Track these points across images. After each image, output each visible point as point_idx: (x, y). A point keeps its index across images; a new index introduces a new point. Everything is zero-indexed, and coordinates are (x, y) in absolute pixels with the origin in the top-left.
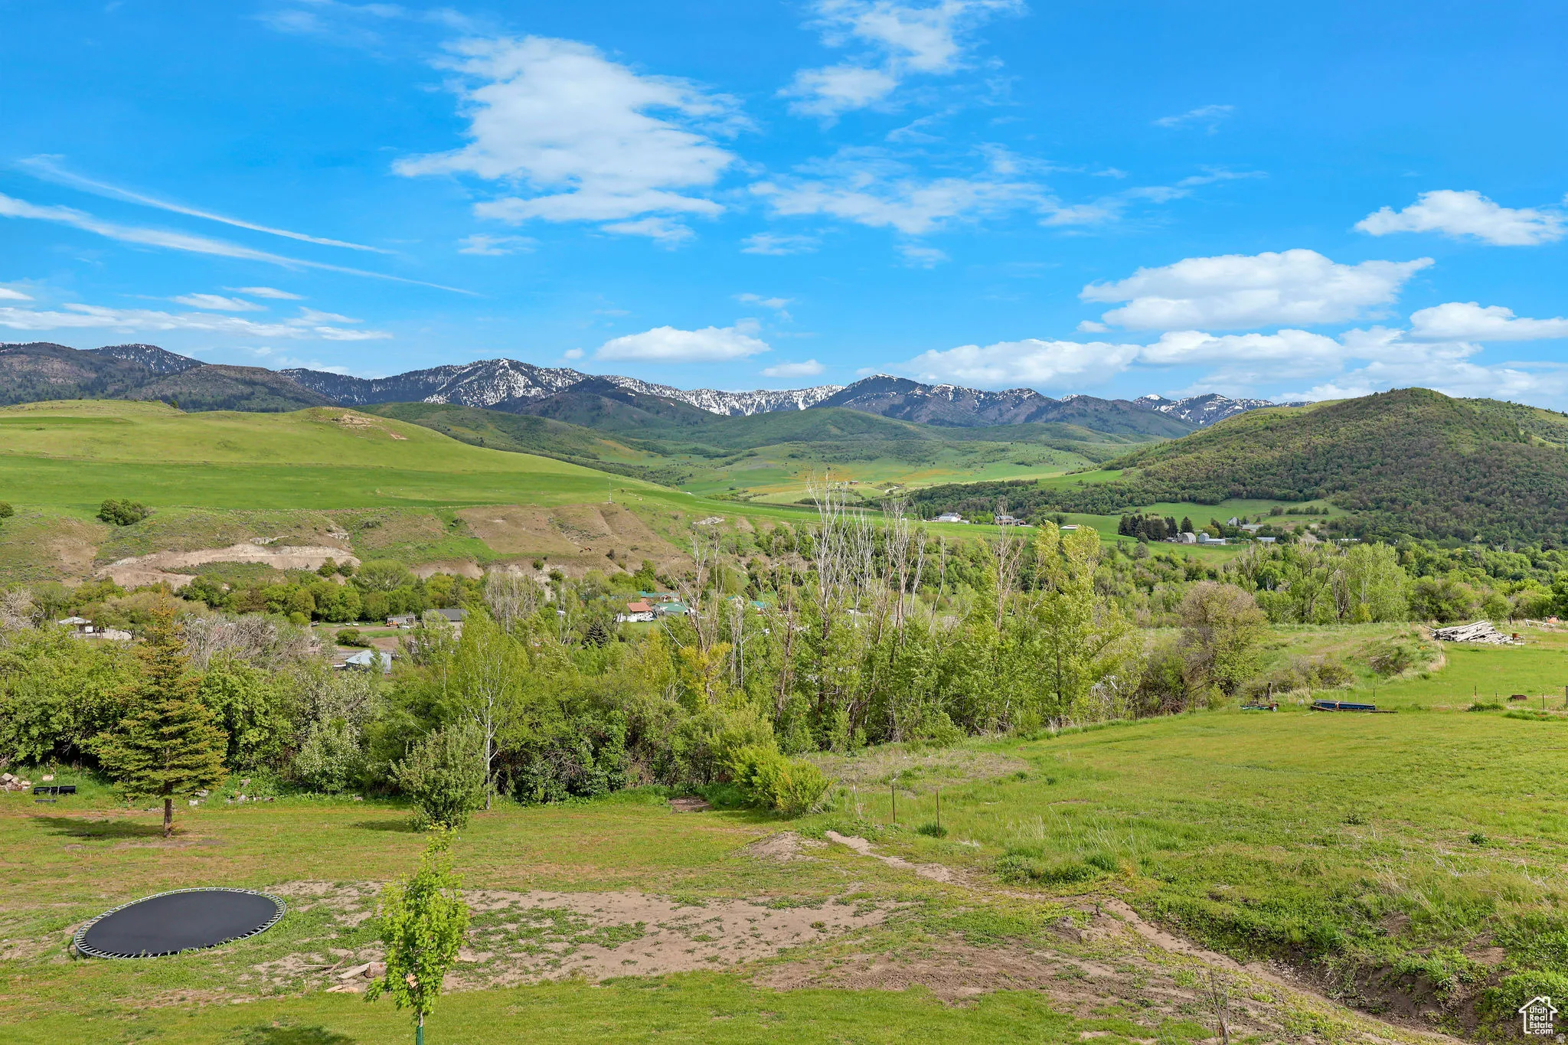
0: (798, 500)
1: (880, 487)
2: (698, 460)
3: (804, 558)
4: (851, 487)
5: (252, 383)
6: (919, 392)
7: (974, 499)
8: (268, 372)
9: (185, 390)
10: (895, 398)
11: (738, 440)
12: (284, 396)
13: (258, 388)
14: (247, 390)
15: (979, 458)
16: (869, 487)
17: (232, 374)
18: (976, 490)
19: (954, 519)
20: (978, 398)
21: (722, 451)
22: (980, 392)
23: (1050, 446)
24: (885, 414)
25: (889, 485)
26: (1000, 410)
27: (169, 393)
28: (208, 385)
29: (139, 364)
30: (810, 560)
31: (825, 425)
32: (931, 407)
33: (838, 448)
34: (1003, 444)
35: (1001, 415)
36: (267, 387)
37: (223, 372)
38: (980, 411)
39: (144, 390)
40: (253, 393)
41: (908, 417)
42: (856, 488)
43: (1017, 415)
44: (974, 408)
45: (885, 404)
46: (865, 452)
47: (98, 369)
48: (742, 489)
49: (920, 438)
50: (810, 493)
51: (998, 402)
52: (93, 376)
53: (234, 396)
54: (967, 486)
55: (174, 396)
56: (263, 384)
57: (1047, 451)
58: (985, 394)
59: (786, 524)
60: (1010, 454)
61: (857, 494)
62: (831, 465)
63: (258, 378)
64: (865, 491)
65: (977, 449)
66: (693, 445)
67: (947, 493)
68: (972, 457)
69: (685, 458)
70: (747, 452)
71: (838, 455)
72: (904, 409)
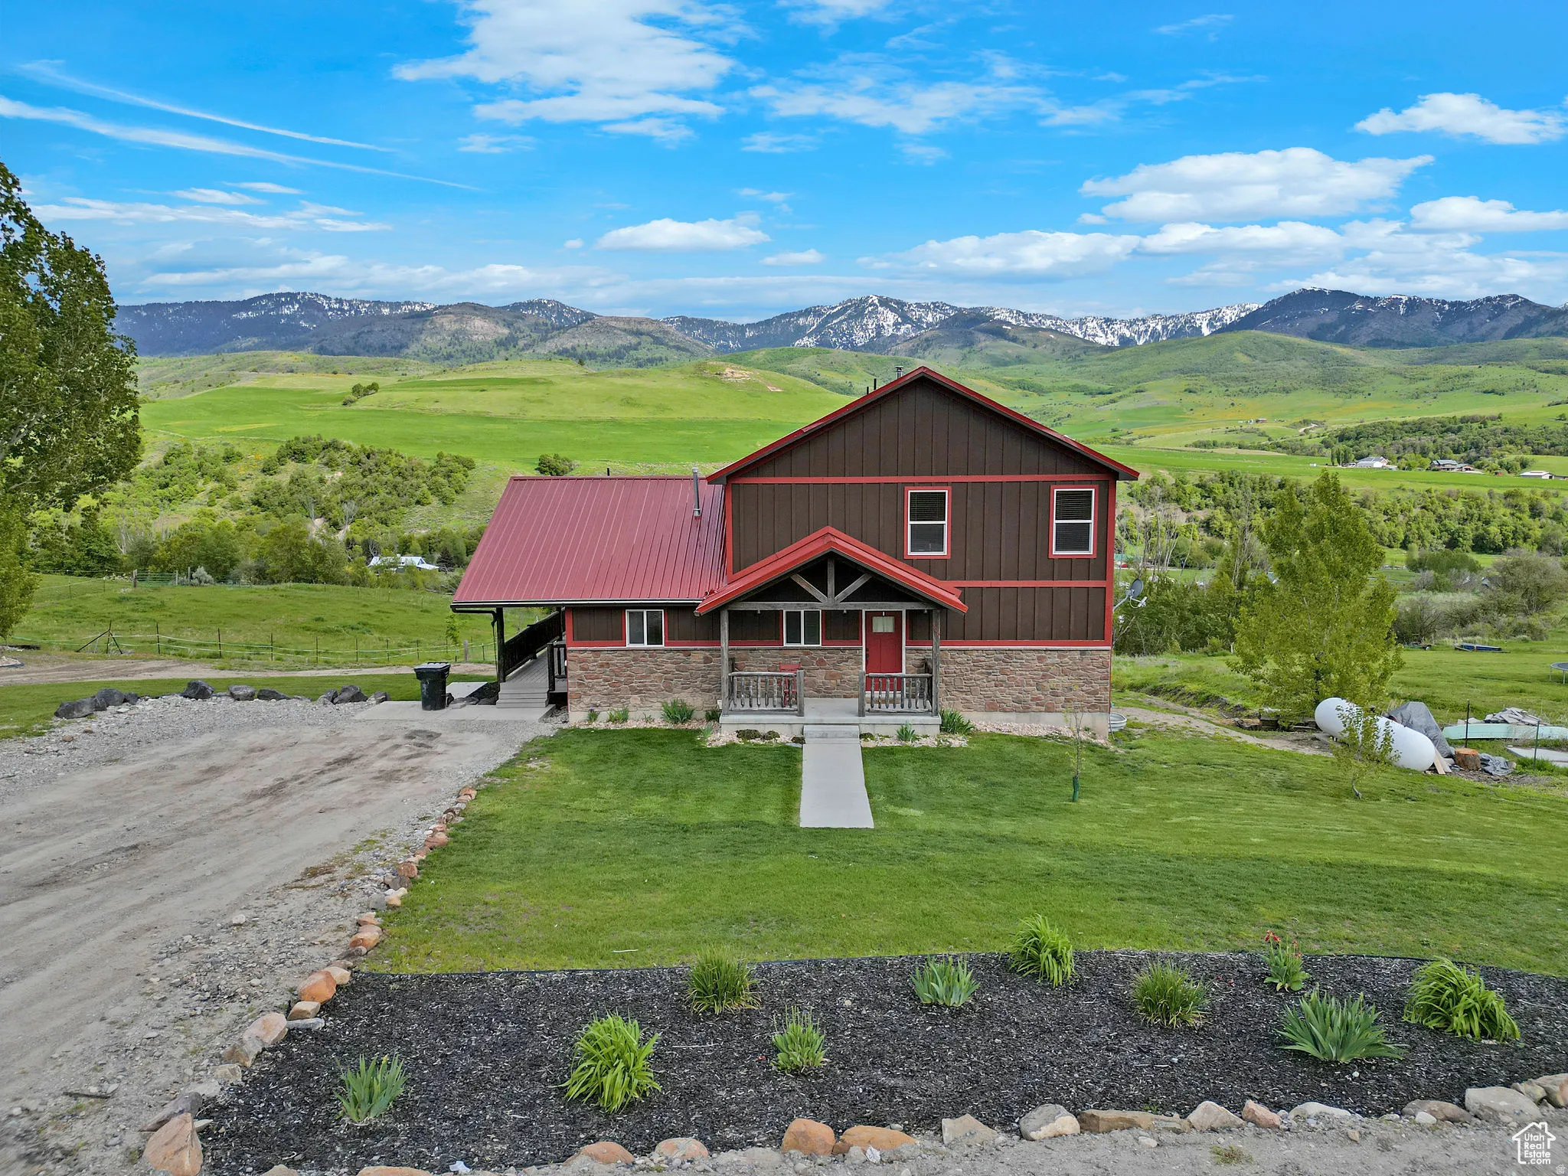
0: (1190, 442)
1: (1295, 426)
2: (1078, 398)
3: (1183, 509)
4: (1257, 426)
5: (638, 334)
6: (1359, 307)
7: (1410, 439)
8: (652, 322)
9: (582, 342)
10: (1326, 315)
11: (1126, 374)
12: (666, 345)
13: (644, 337)
14: (634, 340)
15: (1433, 387)
16: (1280, 426)
17: (621, 325)
18: (1418, 428)
19: (1378, 464)
20: (1441, 310)
21: (1105, 387)
22: (1444, 302)
23: (1533, 368)
24: (1312, 336)
25: (1306, 422)
26: (1470, 323)
27: (569, 345)
28: (602, 337)
29: (542, 319)
30: (1189, 511)
31: (1232, 352)
32: (1375, 325)
33: (1245, 379)
34: (1466, 369)
35: (1471, 331)
36: (652, 337)
37: (613, 324)
38: (1442, 326)
39: (548, 344)
40: (639, 344)
41: (1342, 340)
42: (1262, 427)
43: (1494, 329)
44: (1434, 323)
45: (1311, 323)
46: (1279, 384)
47: (509, 325)
48: (1125, 431)
49: (1355, 364)
50: (1205, 434)
51: (1470, 314)
52: (506, 331)
53: (625, 347)
54: (1404, 424)
55: (573, 348)
56: (649, 334)
57: (1528, 375)
58: (1452, 304)
59: (1165, 473)
60: (1477, 380)
61: (1263, 434)
62: (1236, 400)
63: (644, 327)
64: (1274, 431)
65: (1431, 375)
66: (1075, 381)
67: (1377, 432)
68: (1422, 385)
69: (1063, 396)
70: (1135, 387)
71: (1245, 388)
72: (1337, 329)
